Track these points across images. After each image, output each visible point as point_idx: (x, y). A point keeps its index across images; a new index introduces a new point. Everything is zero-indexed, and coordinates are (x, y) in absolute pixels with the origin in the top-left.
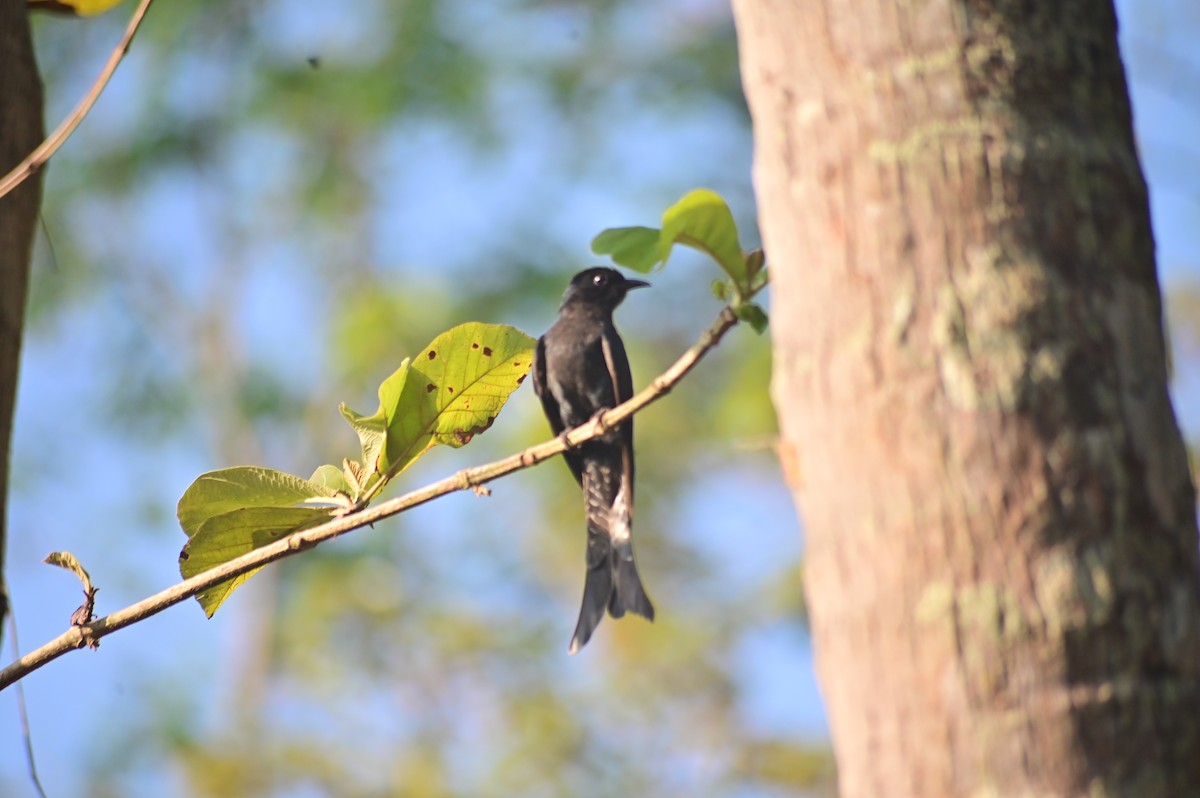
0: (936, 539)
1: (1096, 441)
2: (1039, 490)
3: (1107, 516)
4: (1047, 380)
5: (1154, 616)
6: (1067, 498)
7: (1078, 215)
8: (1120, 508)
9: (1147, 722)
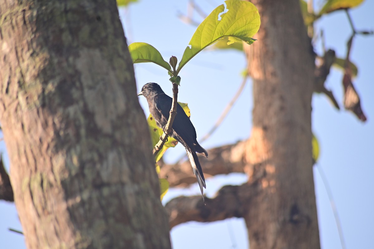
0: (24, 160)
1: (71, 110)
2: (52, 133)
3: (78, 135)
4: (50, 92)
5: (98, 166)
6: (62, 133)
7: (62, 31)
8: (83, 131)
9: (96, 205)
